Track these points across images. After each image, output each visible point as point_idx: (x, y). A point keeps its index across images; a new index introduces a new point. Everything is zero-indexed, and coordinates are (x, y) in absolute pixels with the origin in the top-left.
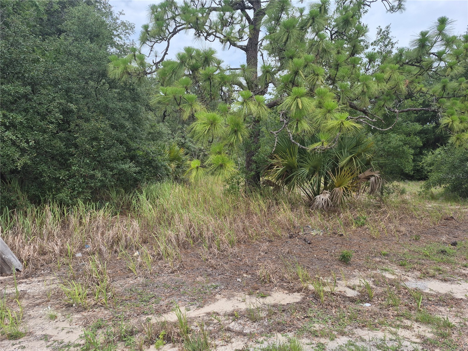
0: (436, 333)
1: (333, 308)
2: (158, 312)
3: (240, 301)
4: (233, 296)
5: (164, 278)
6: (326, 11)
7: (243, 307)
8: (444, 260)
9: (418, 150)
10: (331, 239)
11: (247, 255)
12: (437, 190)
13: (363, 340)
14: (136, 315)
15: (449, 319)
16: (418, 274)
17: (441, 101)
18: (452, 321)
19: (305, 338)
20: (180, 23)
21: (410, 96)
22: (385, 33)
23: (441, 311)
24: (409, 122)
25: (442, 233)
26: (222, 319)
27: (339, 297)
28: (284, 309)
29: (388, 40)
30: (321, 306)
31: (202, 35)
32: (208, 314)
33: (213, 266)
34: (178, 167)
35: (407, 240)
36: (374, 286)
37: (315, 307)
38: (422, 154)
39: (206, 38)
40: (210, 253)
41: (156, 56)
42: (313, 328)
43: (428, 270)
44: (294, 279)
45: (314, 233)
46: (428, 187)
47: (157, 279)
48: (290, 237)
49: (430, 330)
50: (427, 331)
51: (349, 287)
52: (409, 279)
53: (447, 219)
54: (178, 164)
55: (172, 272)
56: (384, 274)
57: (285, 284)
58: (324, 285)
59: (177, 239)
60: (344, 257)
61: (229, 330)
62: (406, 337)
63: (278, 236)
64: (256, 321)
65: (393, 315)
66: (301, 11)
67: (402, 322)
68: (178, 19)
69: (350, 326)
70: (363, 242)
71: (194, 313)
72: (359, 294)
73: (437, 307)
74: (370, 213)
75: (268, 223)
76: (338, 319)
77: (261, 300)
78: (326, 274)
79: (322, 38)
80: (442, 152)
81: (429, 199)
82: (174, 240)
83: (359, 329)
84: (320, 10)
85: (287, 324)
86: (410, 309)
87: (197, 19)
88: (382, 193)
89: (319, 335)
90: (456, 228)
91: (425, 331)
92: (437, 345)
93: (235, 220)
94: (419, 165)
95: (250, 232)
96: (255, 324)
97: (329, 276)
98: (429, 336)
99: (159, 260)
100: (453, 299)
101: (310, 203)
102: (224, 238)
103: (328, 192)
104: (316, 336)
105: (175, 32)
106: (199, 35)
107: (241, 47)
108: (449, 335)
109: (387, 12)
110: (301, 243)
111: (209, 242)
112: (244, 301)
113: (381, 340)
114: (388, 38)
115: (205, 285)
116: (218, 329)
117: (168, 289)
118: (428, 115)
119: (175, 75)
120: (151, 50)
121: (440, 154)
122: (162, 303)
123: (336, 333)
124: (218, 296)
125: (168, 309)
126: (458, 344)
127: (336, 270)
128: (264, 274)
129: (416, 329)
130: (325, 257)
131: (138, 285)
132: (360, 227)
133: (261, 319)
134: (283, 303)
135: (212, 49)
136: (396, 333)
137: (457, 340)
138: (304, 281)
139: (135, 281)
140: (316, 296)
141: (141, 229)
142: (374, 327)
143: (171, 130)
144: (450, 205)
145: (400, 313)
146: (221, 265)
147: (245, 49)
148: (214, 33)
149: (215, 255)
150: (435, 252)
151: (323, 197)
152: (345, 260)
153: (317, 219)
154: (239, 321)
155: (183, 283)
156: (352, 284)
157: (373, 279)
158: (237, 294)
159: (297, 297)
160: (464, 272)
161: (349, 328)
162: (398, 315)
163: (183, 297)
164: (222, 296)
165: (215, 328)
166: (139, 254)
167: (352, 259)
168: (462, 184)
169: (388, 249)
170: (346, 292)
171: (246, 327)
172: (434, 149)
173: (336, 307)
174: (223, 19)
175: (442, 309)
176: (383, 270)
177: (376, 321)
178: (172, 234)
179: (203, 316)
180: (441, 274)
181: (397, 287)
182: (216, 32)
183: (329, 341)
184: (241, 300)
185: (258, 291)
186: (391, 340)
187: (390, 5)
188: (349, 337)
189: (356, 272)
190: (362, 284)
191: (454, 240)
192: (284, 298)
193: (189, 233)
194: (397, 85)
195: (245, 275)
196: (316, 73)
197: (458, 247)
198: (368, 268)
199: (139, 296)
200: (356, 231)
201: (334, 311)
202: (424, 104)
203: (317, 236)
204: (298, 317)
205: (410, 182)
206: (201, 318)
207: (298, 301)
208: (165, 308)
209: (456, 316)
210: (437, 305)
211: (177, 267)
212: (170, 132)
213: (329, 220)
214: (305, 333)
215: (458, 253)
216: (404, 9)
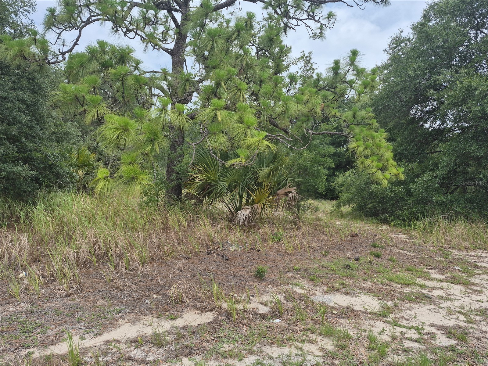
0: (337, 346)
1: (245, 326)
2: (44, 344)
3: (146, 325)
4: (139, 320)
5: (57, 303)
6: (252, 27)
7: (149, 331)
8: (348, 274)
9: (332, 171)
10: (249, 254)
11: (160, 274)
12: (346, 209)
13: (270, 358)
14: (13, 349)
15: (349, 331)
16: (325, 288)
17: (351, 127)
18: (350, 333)
19: (213, 361)
20: (94, 12)
21: (325, 119)
22: (308, 58)
23: (342, 324)
24: (325, 144)
25: (347, 249)
26: (122, 346)
27: (251, 314)
28: (193, 331)
29: (310, 65)
30: (233, 325)
31: (120, 29)
32: (107, 342)
33: (118, 288)
34: (87, 174)
35: (317, 255)
36: (285, 302)
37: (226, 326)
38: (335, 176)
39: (125, 34)
40: (117, 273)
41: (64, 45)
42: (222, 349)
43: (334, 284)
44: (208, 298)
45: (232, 249)
46: (339, 206)
47: (47, 305)
48: (209, 254)
49: (331, 343)
50: (329, 344)
51: (262, 303)
52: (317, 293)
53: (353, 236)
54: (87, 171)
55: (66, 296)
56: (294, 289)
57: (198, 304)
58: (238, 302)
59: (77, 258)
60: (259, 272)
61: (130, 359)
62: (310, 351)
63: (196, 253)
64: (161, 346)
65: (300, 330)
66: (228, 22)
67: (307, 336)
68: (92, 8)
69: (260, 344)
70: (278, 258)
71: (88, 342)
72: (270, 310)
73: (339, 320)
74: (287, 229)
75: (186, 239)
76: (248, 338)
77: (171, 322)
78: (241, 290)
79: (247, 52)
80: (352, 174)
81: (339, 217)
82: (73, 259)
83: (268, 347)
84: (246, 25)
85: (195, 347)
86: (316, 322)
87: (116, 12)
88: (298, 210)
89: (228, 356)
90: (360, 244)
91: (327, 344)
92: (337, 357)
93: (150, 235)
94: (332, 186)
95: (166, 248)
96: (160, 349)
97: (243, 293)
98: (330, 348)
99: (52, 281)
100: (353, 311)
101: (232, 218)
102: (134, 256)
103: (249, 207)
104: (225, 357)
105: (88, 22)
106: (117, 30)
107: (166, 50)
108: (347, 346)
109: (310, 38)
110: (219, 259)
111: (116, 260)
112: (151, 325)
113: (288, 356)
114: (310, 63)
115: (107, 309)
116: (117, 359)
117: (60, 316)
118: (341, 139)
119: (83, 69)
120: (58, 38)
121: (349, 176)
122: (50, 333)
123: (244, 352)
124: (121, 321)
125: (58, 339)
126: (354, 354)
127: (251, 288)
128: (176, 294)
129: (319, 343)
130: (241, 273)
131: (21, 313)
132: (277, 243)
133: (168, 343)
134: (193, 324)
135: (130, 47)
136: (302, 348)
137: (354, 351)
138: (218, 299)
139: (17, 308)
140: (228, 315)
141: (32, 245)
142: (282, 343)
143: (81, 131)
144: (356, 223)
145: (307, 327)
146: (128, 286)
147: (171, 53)
148: (135, 30)
149: (122, 275)
150: (340, 268)
151: (244, 213)
152: (260, 276)
153: (237, 235)
154: (143, 348)
155: (79, 308)
156: (265, 300)
157: (284, 295)
158: (143, 317)
159: (209, 317)
160: (363, 285)
161: (258, 345)
162: (305, 330)
163: (77, 325)
164: (126, 320)
165: (114, 358)
166: (26, 275)
167: (267, 275)
168: (366, 205)
169: (300, 264)
170: (259, 308)
171: (150, 354)
172: (345, 171)
173: (248, 325)
174: (145, 16)
175: (343, 321)
176: (294, 285)
177: (285, 337)
178: (70, 252)
179: (100, 345)
180: (344, 287)
181: (306, 302)
182: (137, 29)
183: (237, 361)
184: (148, 324)
185: (168, 313)
186: (296, 355)
187: (313, 32)
188: (258, 355)
189: (270, 288)
190: (274, 300)
191: (357, 255)
192: (195, 318)
193: (93, 250)
194: (314, 108)
195: (155, 296)
196: (239, 88)
197: (360, 262)
198: (281, 284)
199: (20, 327)
200: (273, 246)
201: (245, 329)
202: (337, 128)
203: (235, 252)
204: (208, 338)
205: (324, 201)
206: (97, 348)
207: (209, 320)
208: (54, 339)
209: (355, 327)
210: (339, 318)
211: (74, 289)
212: (80, 134)
213: (249, 235)
214: (214, 355)
215: (360, 268)
216: (325, 38)
